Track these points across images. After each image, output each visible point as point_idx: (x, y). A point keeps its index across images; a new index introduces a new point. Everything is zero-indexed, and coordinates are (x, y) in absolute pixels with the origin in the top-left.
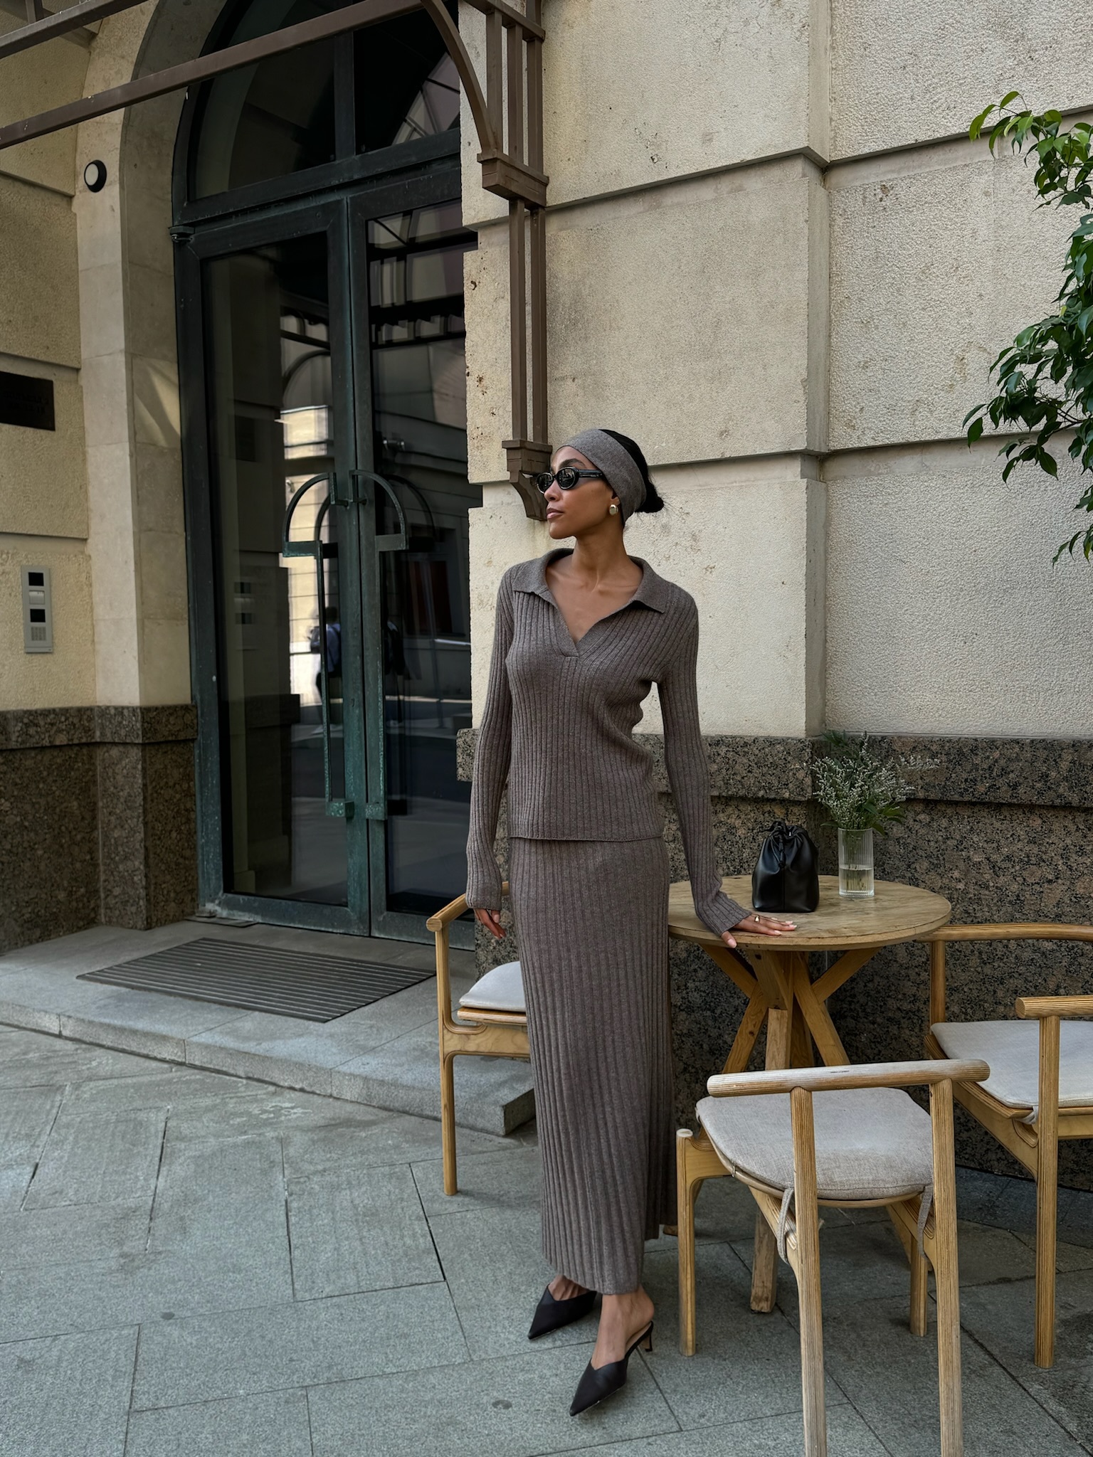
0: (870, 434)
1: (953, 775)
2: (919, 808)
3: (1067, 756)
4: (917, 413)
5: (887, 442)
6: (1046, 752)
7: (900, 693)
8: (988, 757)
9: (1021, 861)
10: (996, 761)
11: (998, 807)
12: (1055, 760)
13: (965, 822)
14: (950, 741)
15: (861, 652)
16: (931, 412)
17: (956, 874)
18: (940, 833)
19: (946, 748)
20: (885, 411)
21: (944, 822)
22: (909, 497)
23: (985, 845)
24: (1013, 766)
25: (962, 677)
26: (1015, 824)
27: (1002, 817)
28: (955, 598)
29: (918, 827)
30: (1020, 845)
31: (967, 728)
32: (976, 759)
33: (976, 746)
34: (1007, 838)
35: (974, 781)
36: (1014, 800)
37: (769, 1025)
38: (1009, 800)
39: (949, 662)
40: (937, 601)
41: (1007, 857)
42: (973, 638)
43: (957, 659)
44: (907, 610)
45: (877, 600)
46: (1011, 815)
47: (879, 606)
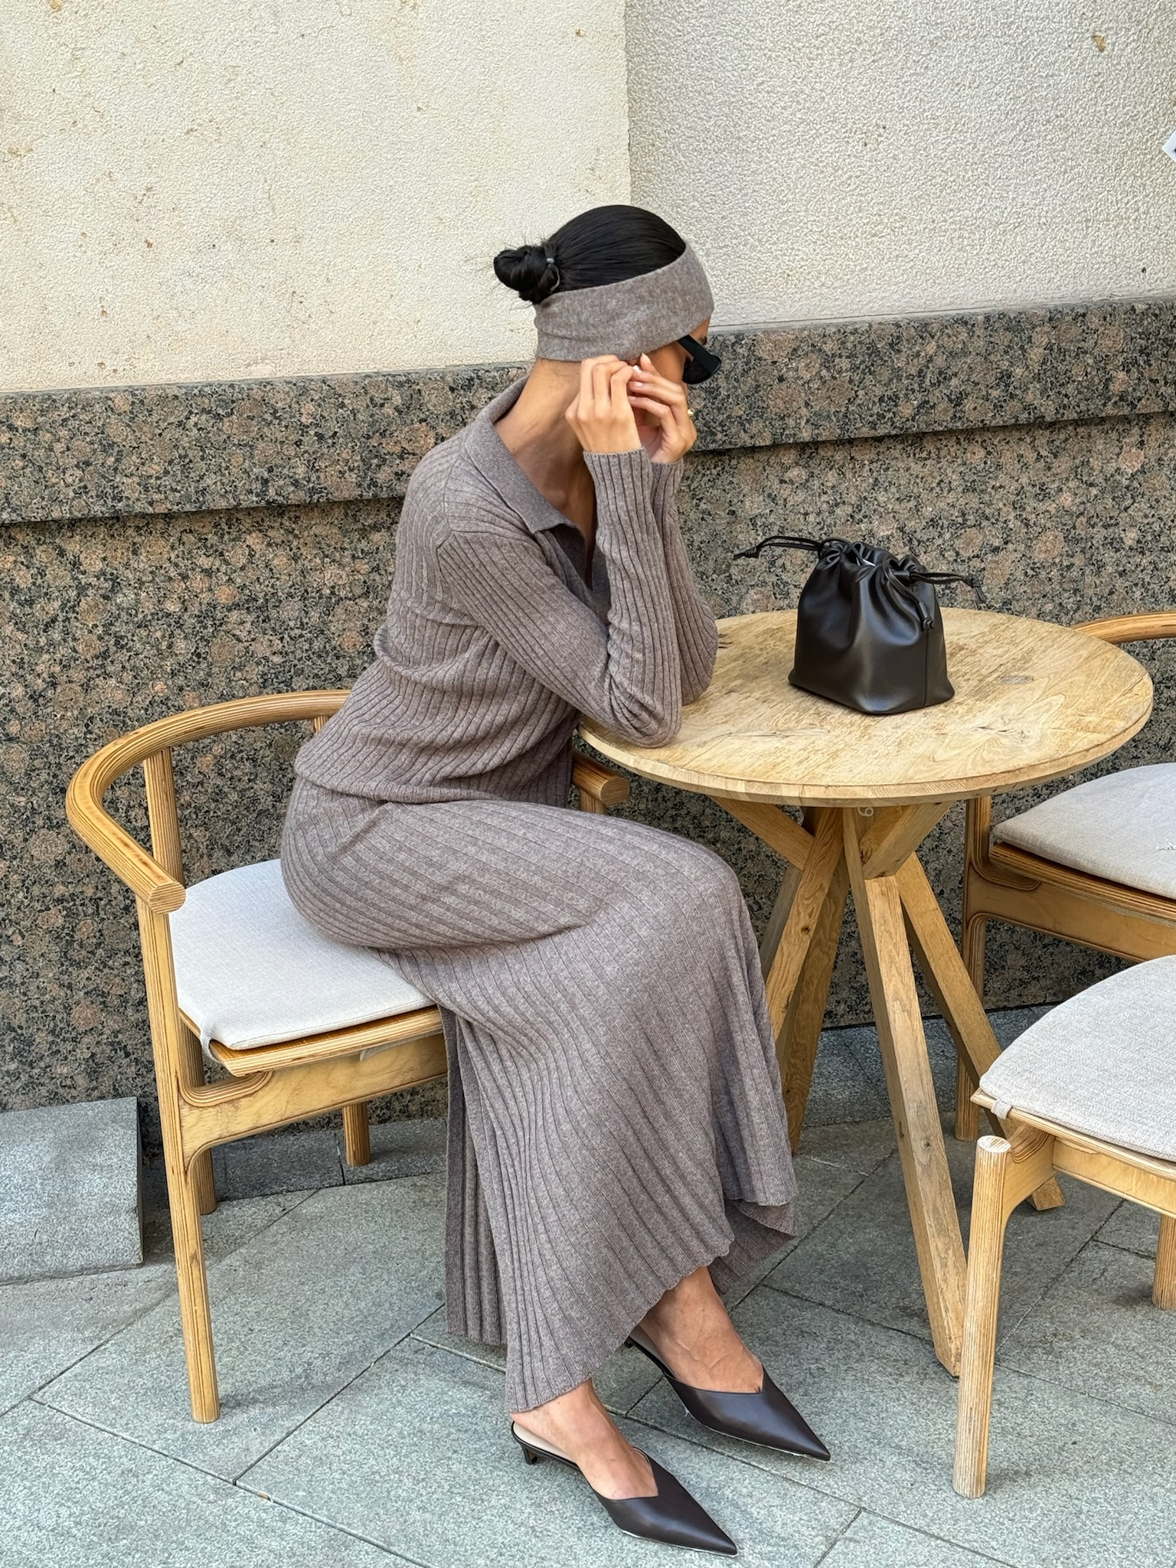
1: (861, 393)
2: (789, 457)
3: (1041, 338)
6: (1009, 335)
7: (753, 248)
8: (918, 355)
9: (953, 523)
10: (930, 360)
11: (913, 439)
12: (1022, 348)
13: (865, 472)
14: (855, 332)
15: (679, 169)
18: (824, 498)
19: (849, 345)
21: (831, 477)
23: (897, 507)
24: (957, 365)
25: (860, 211)
26: (944, 463)
27: (924, 455)
28: (847, 57)
29: (788, 492)
30: (951, 498)
31: (870, 302)
32: (898, 359)
33: (898, 337)
34: (932, 489)
35: (894, 399)
36: (959, 424)
37: (871, 907)
38: (950, 425)
39: (838, 182)
40: (816, 63)
41: (932, 520)
42: (880, 135)
43: (851, 177)
44: (762, 83)
45: (706, 64)
46: (938, 449)
47: (711, 75)
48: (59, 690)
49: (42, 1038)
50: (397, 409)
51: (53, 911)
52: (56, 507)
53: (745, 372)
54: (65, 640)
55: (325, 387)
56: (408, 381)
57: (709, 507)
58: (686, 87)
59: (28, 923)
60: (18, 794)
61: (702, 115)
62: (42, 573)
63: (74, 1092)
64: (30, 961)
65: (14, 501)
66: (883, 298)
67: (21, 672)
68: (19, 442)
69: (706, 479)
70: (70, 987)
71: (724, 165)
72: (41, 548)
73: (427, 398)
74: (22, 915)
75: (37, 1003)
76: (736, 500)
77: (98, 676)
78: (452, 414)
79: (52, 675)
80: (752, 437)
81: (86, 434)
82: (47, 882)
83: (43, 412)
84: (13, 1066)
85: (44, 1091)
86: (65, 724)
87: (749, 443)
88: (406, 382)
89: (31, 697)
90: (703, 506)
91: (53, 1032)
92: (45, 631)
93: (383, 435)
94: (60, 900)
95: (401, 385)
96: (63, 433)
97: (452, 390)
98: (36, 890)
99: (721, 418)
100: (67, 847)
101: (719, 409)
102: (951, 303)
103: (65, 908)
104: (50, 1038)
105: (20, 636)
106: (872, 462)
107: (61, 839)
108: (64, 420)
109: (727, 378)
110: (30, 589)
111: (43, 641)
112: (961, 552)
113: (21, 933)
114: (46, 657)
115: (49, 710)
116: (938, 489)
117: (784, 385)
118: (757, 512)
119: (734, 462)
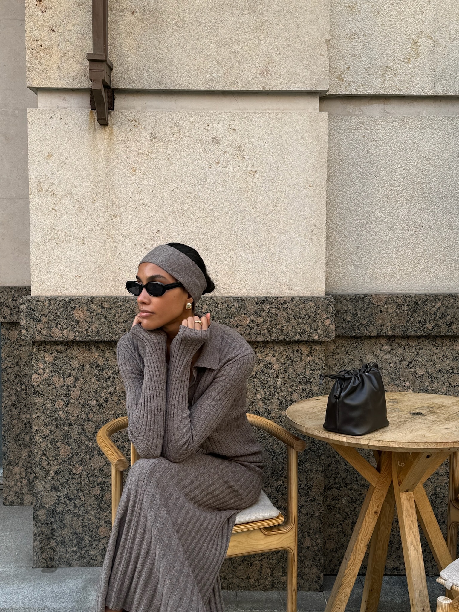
0: (354, 86)
1: (412, 319)
2: (384, 342)
4: (386, 75)
5: (365, 93)
7: (372, 265)
8: (434, 306)
9: (448, 372)
10: (439, 309)
11: (432, 338)
13: (413, 349)
14: (410, 296)
15: (346, 237)
16: (396, 76)
17: (408, 384)
18: (397, 358)
19: (407, 301)
20: (364, 71)
21: (400, 351)
22: (380, 132)
23: (426, 364)
24: (450, 311)
25: (413, 255)
26: (445, 348)
27: (437, 345)
28: (409, 202)
29: (383, 354)
30: (447, 362)
31: (415, 287)
32: (426, 308)
33: (426, 300)
34: (440, 358)
35: (425, 322)
36: (450, 333)
37: (402, 504)
38: (447, 334)
39: (405, 244)
40: (397, 203)
41: (440, 370)
42: (421, 229)
43: (409, 243)
44: (377, 209)
45: (357, 202)
46: (443, 343)
47: (358, 206)
48: (108, 403)
49: (87, 538)
50: (236, 309)
51: (97, 488)
52: (114, 336)
53: (367, 308)
54: (112, 385)
55: (212, 300)
56: (241, 300)
57: (352, 357)
58: (349, 209)
59: (86, 492)
60: (89, 441)
61: (355, 219)
62: (107, 360)
63: (96, 562)
64: (86, 507)
65: (100, 333)
66: (421, 286)
67: (96, 396)
68: (104, 313)
69: (352, 347)
70: (99, 519)
71: (362, 236)
72: (108, 351)
73: (247, 306)
74: (85, 488)
75: (87, 524)
76: (363, 356)
77: (122, 399)
78: (256, 312)
79: (106, 398)
80: (369, 332)
81: (127, 311)
82: (96, 476)
83: (114, 303)
84: (75, 549)
85: (85, 560)
86: (109, 416)
87: (368, 334)
88: (240, 300)
89: (98, 405)
90: (350, 357)
91: (91, 536)
92: (106, 381)
93: (231, 318)
94: (99, 484)
95: (239, 301)
96: (120, 310)
97: (257, 304)
98: (91, 479)
99: (358, 324)
100: (104, 463)
101: (357, 321)
102: (447, 290)
103: (101, 487)
104: (90, 539)
105: (97, 382)
106: (416, 346)
107: (103, 460)
108: (120, 306)
109: (360, 310)
110: (102, 366)
111: (105, 385)
112: (452, 383)
113: (84, 495)
114: (105, 390)
115: (104, 410)
116: (442, 358)
117: (382, 314)
118: (371, 361)
119: (362, 342)
